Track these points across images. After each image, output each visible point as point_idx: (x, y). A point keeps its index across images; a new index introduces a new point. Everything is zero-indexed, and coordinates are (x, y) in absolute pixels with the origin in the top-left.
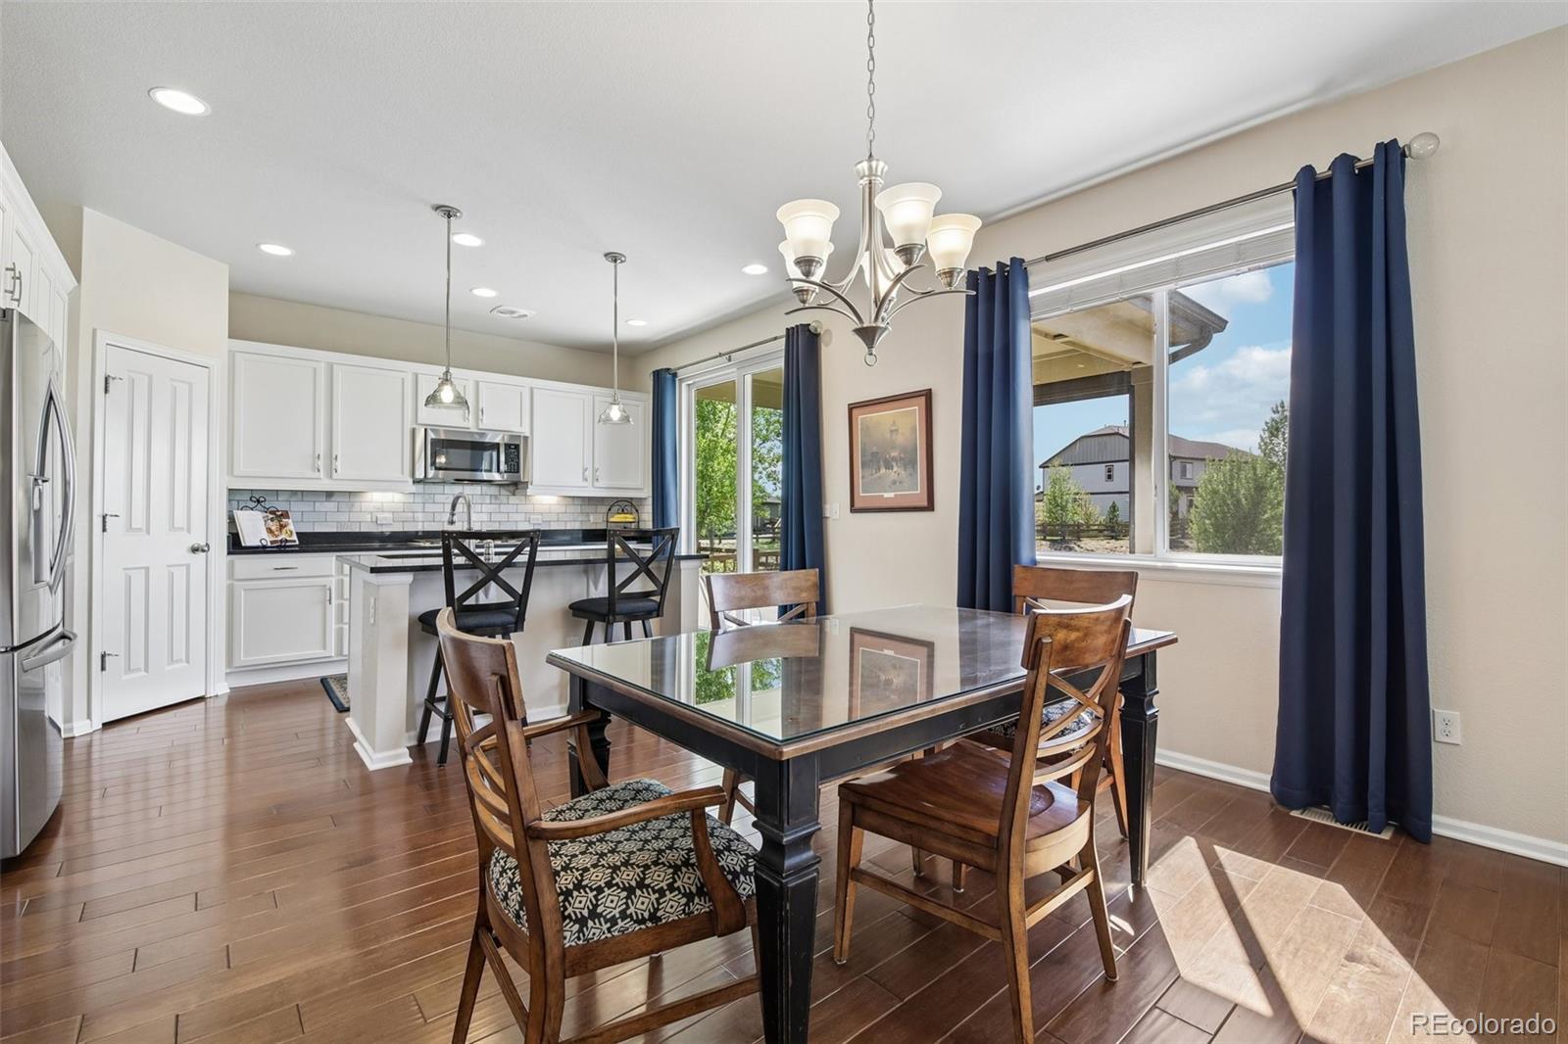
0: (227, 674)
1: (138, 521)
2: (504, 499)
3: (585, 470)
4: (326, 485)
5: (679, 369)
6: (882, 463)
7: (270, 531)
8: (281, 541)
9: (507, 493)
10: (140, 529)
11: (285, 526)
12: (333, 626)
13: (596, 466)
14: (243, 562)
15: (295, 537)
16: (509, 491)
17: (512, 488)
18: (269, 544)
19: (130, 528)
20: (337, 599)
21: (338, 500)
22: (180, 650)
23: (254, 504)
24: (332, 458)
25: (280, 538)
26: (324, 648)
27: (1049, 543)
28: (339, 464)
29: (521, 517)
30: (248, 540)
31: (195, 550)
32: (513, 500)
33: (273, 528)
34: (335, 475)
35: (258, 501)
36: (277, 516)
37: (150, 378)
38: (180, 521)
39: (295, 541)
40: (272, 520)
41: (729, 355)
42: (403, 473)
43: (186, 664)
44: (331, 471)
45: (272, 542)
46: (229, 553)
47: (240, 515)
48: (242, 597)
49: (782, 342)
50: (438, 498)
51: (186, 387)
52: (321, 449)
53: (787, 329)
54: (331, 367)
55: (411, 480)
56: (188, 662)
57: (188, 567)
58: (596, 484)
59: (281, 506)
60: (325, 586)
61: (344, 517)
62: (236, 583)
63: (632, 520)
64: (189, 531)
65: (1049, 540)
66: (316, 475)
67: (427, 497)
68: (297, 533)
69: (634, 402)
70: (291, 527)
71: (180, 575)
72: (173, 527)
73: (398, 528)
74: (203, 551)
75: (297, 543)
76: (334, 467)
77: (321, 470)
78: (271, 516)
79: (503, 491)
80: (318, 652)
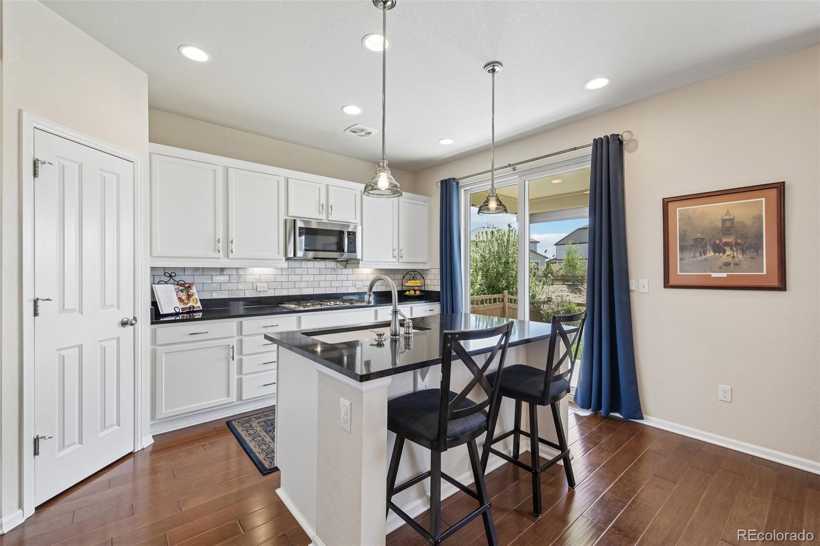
0: (151, 425)
1: (71, 301)
2: (339, 271)
3: (394, 250)
4: (222, 263)
5: (461, 179)
6: (709, 248)
7: (180, 300)
8: (190, 308)
9: (342, 267)
10: (73, 310)
11: (192, 296)
12: (234, 377)
13: (401, 248)
14: (163, 330)
15: (199, 304)
16: (342, 265)
17: (344, 263)
18: (181, 311)
19: (63, 309)
20: (238, 355)
21: (230, 273)
22: (112, 417)
23: (166, 279)
24: (228, 242)
25: (188, 306)
26: (228, 396)
27: (567, 286)
28: (233, 247)
29: (350, 283)
30: (165, 309)
31: (124, 324)
32: (345, 271)
33: (184, 298)
34: (231, 256)
35: (171, 276)
36: (186, 288)
37: (81, 166)
38: (111, 299)
39: (199, 307)
40: (182, 291)
41: (513, 166)
42: (279, 254)
43: (118, 427)
44: (228, 252)
45: (183, 309)
46: (152, 323)
47: (158, 288)
48: (163, 359)
49: (589, 150)
50: (298, 271)
51: (115, 177)
52: (221, 235)
53: (595, 140)
54: (227, 169)
55: (284, 258)
56: (118, 425)
57: (118, 339)
58: (401, 260)
59: (188, 279)
60: (229, 345)
61: (232, 287)
62: (158, 348)
63: (421, 285)
64: (118, 307)
65: (567, 285)
66: (217, 255)
67: (290, 270)
68: (200, 300)
69: (422, 203)
70: (196, 296)
71: (111, 346)
72: (104, 305)
73: (270, 293)
74: (132, 324)
75: (201, 308)
76: (230, 249)
77: (221, 252)
78: (181, 288)
79: (339, 265)
80: (224, 400)
